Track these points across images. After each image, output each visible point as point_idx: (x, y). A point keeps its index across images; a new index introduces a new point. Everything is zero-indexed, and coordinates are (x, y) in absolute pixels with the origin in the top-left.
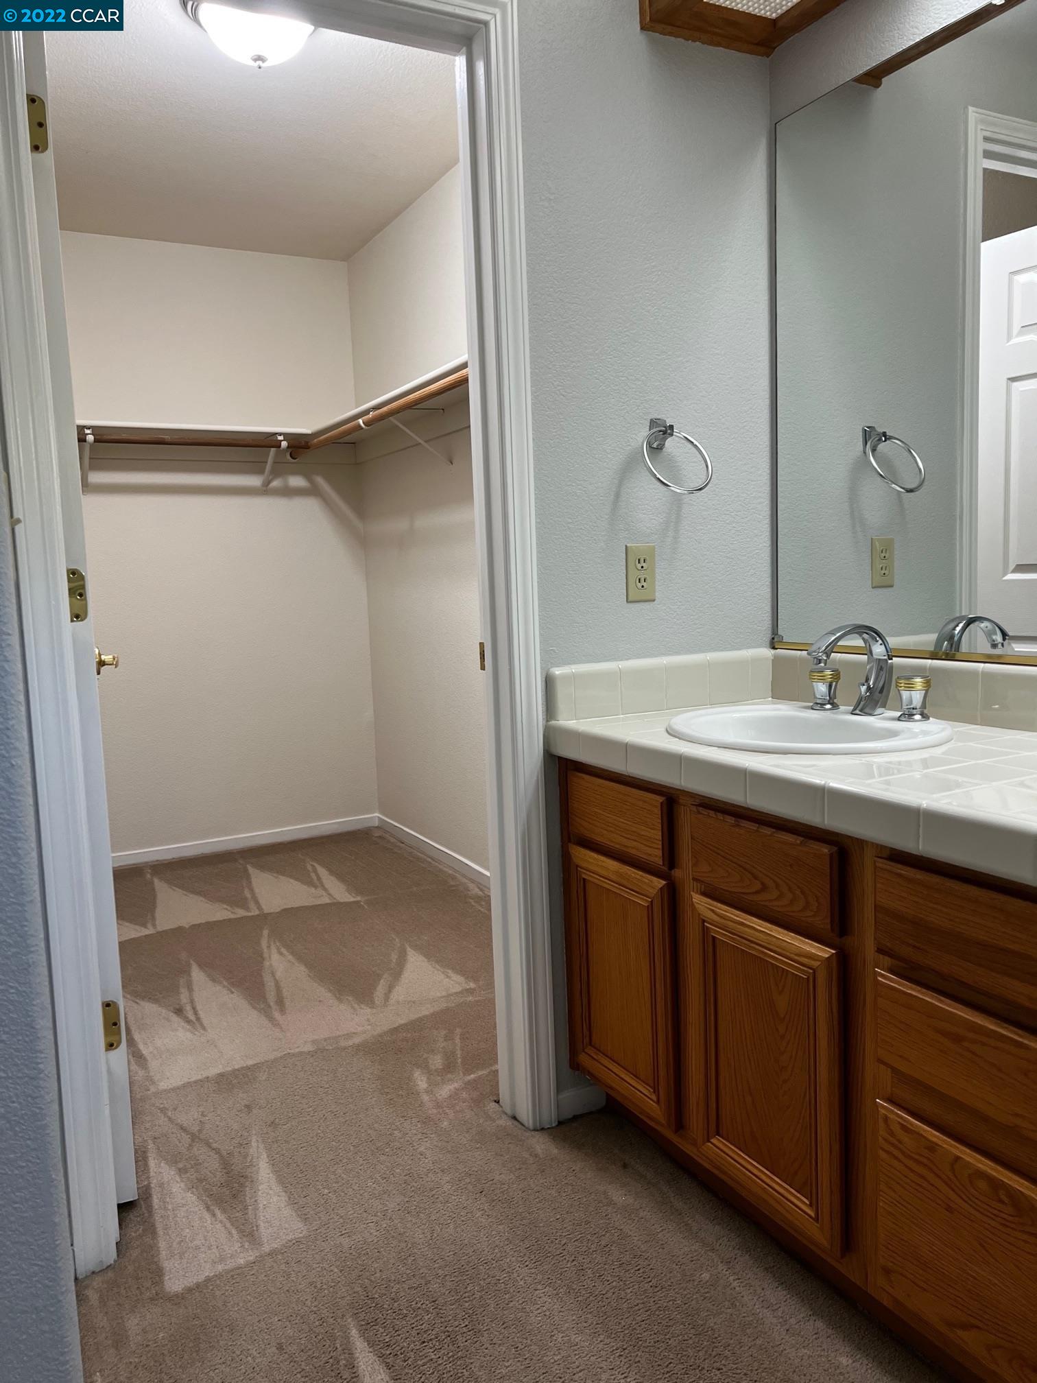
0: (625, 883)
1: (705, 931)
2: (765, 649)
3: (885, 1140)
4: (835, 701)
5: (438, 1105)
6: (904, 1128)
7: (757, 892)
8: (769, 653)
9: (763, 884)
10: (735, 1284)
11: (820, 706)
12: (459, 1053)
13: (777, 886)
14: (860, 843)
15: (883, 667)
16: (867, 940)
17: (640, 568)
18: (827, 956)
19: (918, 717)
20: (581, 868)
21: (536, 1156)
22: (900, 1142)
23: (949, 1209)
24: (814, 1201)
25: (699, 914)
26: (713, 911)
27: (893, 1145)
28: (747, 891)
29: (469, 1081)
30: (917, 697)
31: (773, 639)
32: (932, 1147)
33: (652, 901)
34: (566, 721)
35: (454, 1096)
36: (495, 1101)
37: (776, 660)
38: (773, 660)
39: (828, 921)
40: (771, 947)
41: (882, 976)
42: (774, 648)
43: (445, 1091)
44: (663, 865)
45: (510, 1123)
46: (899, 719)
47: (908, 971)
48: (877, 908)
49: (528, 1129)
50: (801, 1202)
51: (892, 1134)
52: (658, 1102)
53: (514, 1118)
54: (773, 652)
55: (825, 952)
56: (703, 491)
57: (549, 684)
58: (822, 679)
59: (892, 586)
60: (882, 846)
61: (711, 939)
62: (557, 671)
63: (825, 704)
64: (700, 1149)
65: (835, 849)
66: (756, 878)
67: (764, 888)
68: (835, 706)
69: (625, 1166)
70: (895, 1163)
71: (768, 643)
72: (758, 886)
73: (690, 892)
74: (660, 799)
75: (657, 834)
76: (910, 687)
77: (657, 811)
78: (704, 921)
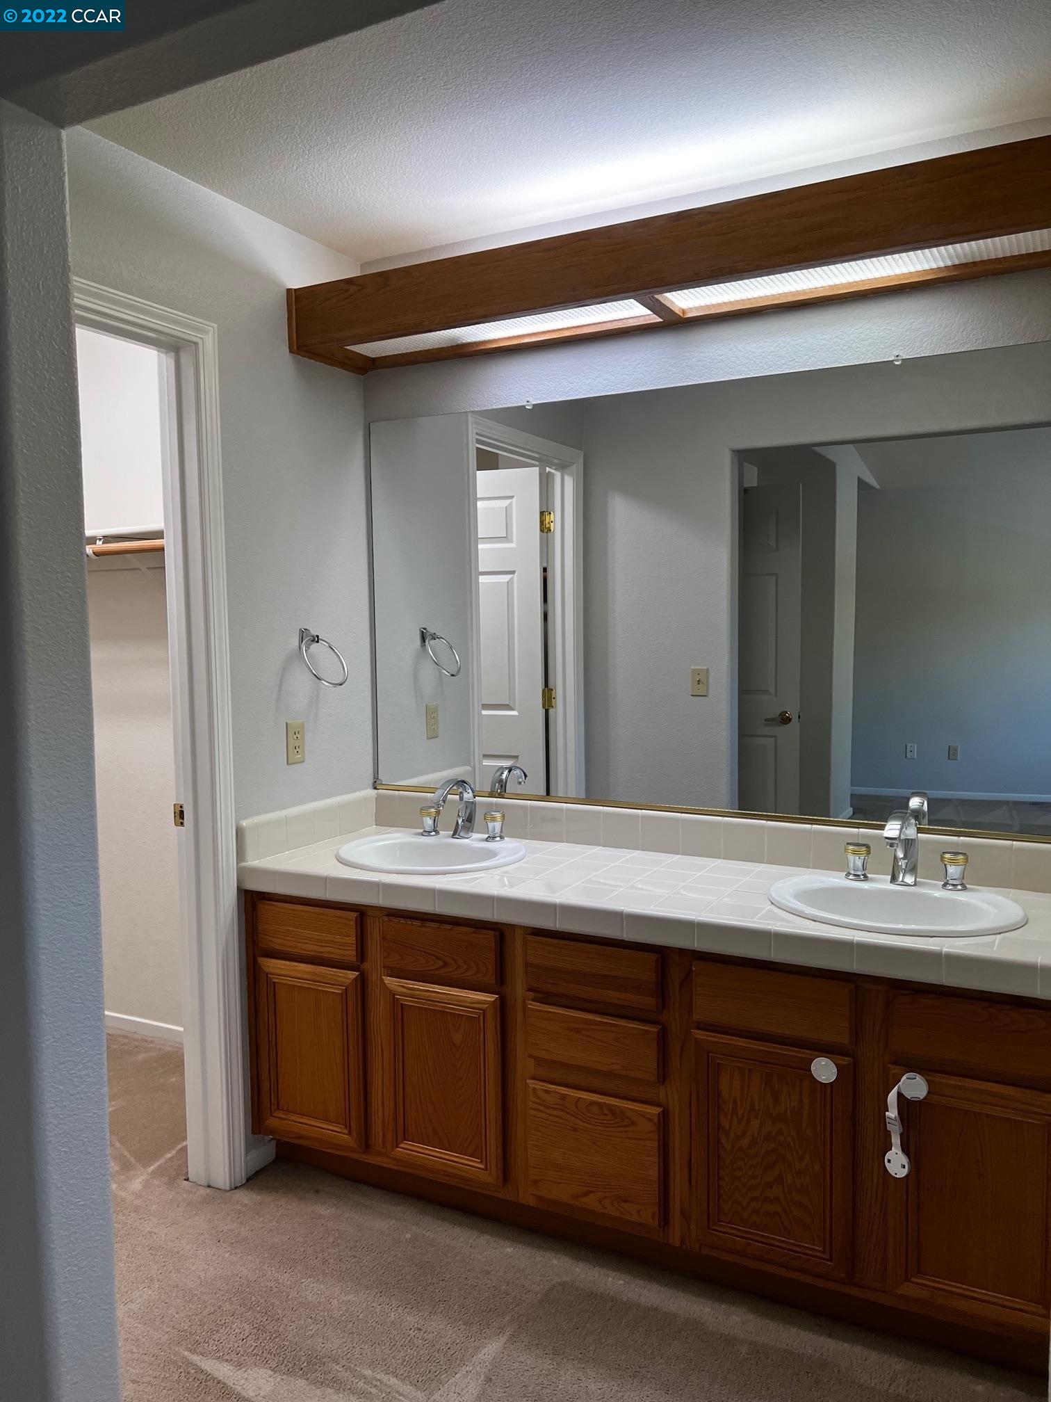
0: (318, 979)
1: (395, 1001)
2: (369, 790)
3: (533, 1102)
4: (437, 829)
5: (138, 1196)
6: (546, 1092)
7: (439, 968)
8: (372, 793)
9: (444, 962)
10: (428, 1234)
11: (427, 833)
12: (126, 1154)
13: (456, 961)
14: (512, 927)
15: (471, 806)
16: (519, 986)
17: (295, 738)
18: (493, 1000)
19: (498, 839)
20: (273, 974)
21: (246, 1205)
22: (544, 1101)
23: (575, 1130)
24: (484, 1160)
25: (391, 991)
26: (403, 986)
27: (539, 1104)
28: (433, 968)
29: (153, 1171)
30: (498, 825)
31: (375, 782)
32: (563, 1097)
33: (346, 989)
34: (253, 862)
35: (146, 1185)
36: (185, 1180)
37: (378, 798)
38: (376, 798)
39: (494, 978)
40: (451, 1002)
41: (531, 1005)
42: (375, 788)
43: (136, 1185)
44: (357, 961)
45: (208, 1190)
46: (487, 840)
47: (546, 998)
48: (527, 964)
49: (226, 1191)
50: (476, 1163)
51: (538, 1098)
52: (350, 1134)
53: (209, 1186)
54: (376, 791)
55: (490, 998)
56: (344, 685)
57: (240, 833)
58: (429, 815)
59: (437, 737)
60: (527, 927)
61: (400, 1005)
62: (244, 823)
63: (431, 832)
64: (391, 1156)
65: (498, 933)
66: (439, 959)
67: (446, 964)
68: (437, 832)
69: (317, 1192)
70: (540, 1114)
71: (371, 785)
72: (440, 963)
73: (381, 976)
74: (354, 915)
75: (352, 940)
76: (494, 819)
77: (353, 923)
78: (394, 995)
